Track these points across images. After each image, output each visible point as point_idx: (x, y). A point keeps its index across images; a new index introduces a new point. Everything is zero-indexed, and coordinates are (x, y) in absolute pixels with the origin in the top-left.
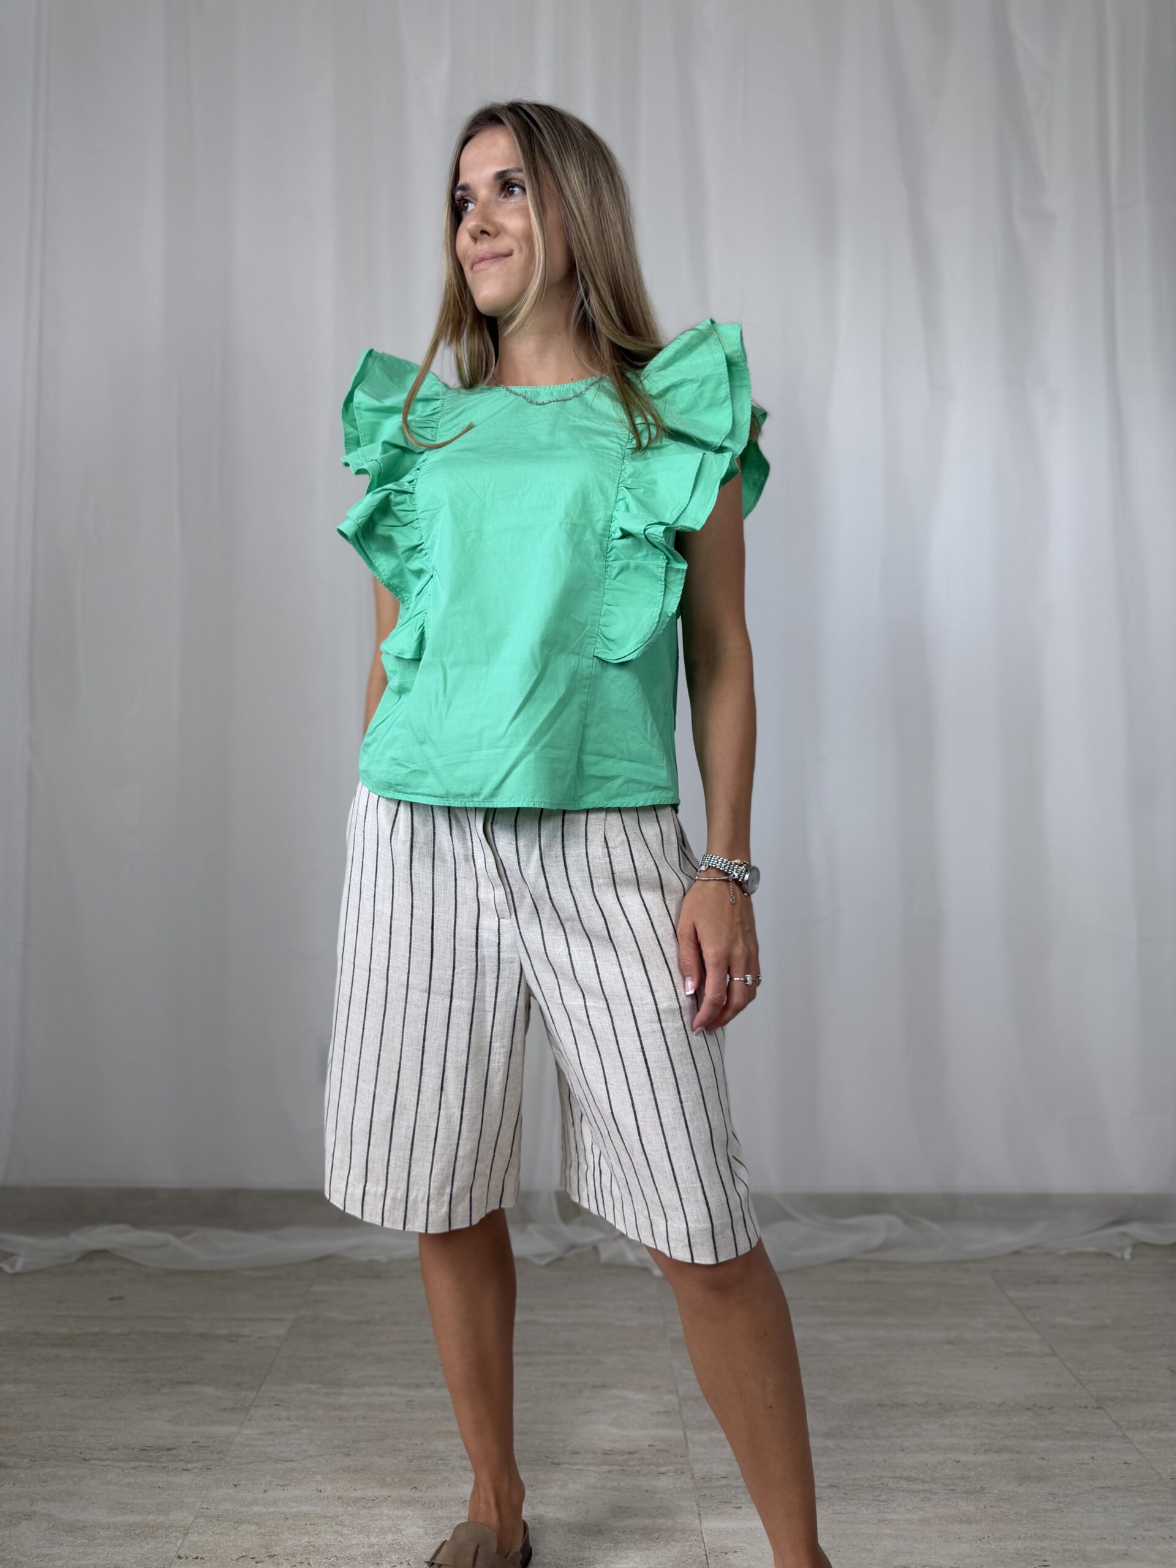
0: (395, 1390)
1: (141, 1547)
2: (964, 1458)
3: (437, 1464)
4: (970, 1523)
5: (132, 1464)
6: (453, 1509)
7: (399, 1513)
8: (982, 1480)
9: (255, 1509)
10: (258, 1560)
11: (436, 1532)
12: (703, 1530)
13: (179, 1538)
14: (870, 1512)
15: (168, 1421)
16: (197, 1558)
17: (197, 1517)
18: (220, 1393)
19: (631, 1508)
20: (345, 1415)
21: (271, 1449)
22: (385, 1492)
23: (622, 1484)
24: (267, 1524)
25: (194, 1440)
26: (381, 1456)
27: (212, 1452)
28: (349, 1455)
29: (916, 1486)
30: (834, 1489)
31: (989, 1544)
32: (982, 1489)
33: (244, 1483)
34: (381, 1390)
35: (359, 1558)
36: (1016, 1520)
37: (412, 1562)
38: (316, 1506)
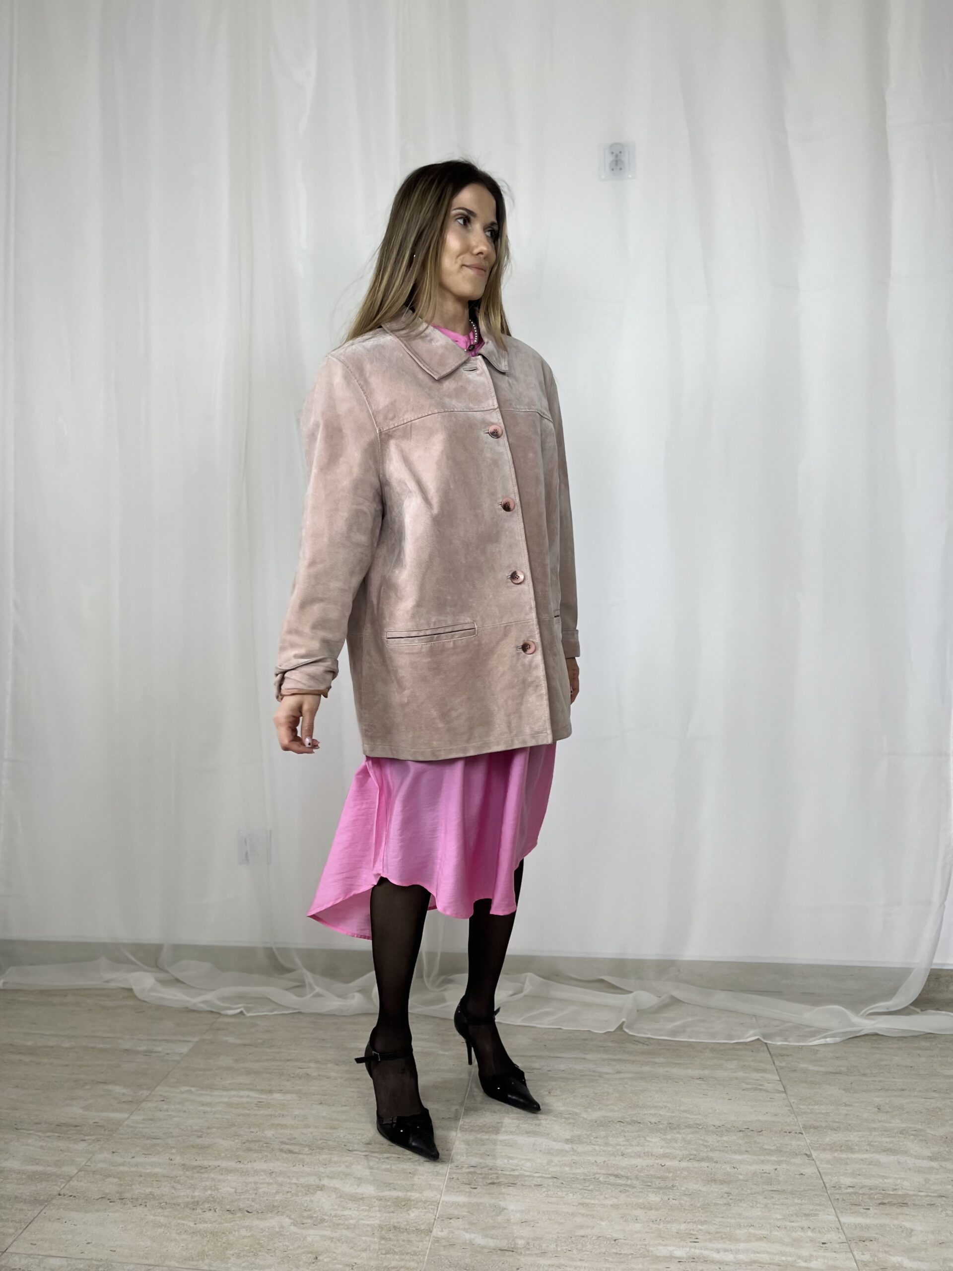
0: (252, 1094)
1: (36, 1186)
2: (668, 1163)
3: (263, 1147)
4: (651, 1209)
5: (48, 1134)
6: (261, 1177)
7: (222, 1177)
8: (677, 1180)
9: (122, 1168)
10: (112, 1200)
11: (243, 1191)
12: (441, 1202)
13: (62, 1182)
14: (575, 1197)
15: (81, 1108)
16: (71, 1196)
17: (80, 1171)
18: (124, 1091)
19: (393, 1183)
20: (209, 1109)
21: (146, 1130)
22: (217, 1163)
23: (393, 1167)
24: (126, 1179)
25: (94, 1121)
26: (223, 1139)
27: (105, 1130)
28: (201, 1137)
29: (620, 1182)
30: (555, 1179)
31: (658, 1225)
32: (673, 1186)
33: (120, 1151)
34: (242, 1093)
35: (182, 1205)
36: (689, 1210)
37: (218, 1210)
38: (165, 1169)
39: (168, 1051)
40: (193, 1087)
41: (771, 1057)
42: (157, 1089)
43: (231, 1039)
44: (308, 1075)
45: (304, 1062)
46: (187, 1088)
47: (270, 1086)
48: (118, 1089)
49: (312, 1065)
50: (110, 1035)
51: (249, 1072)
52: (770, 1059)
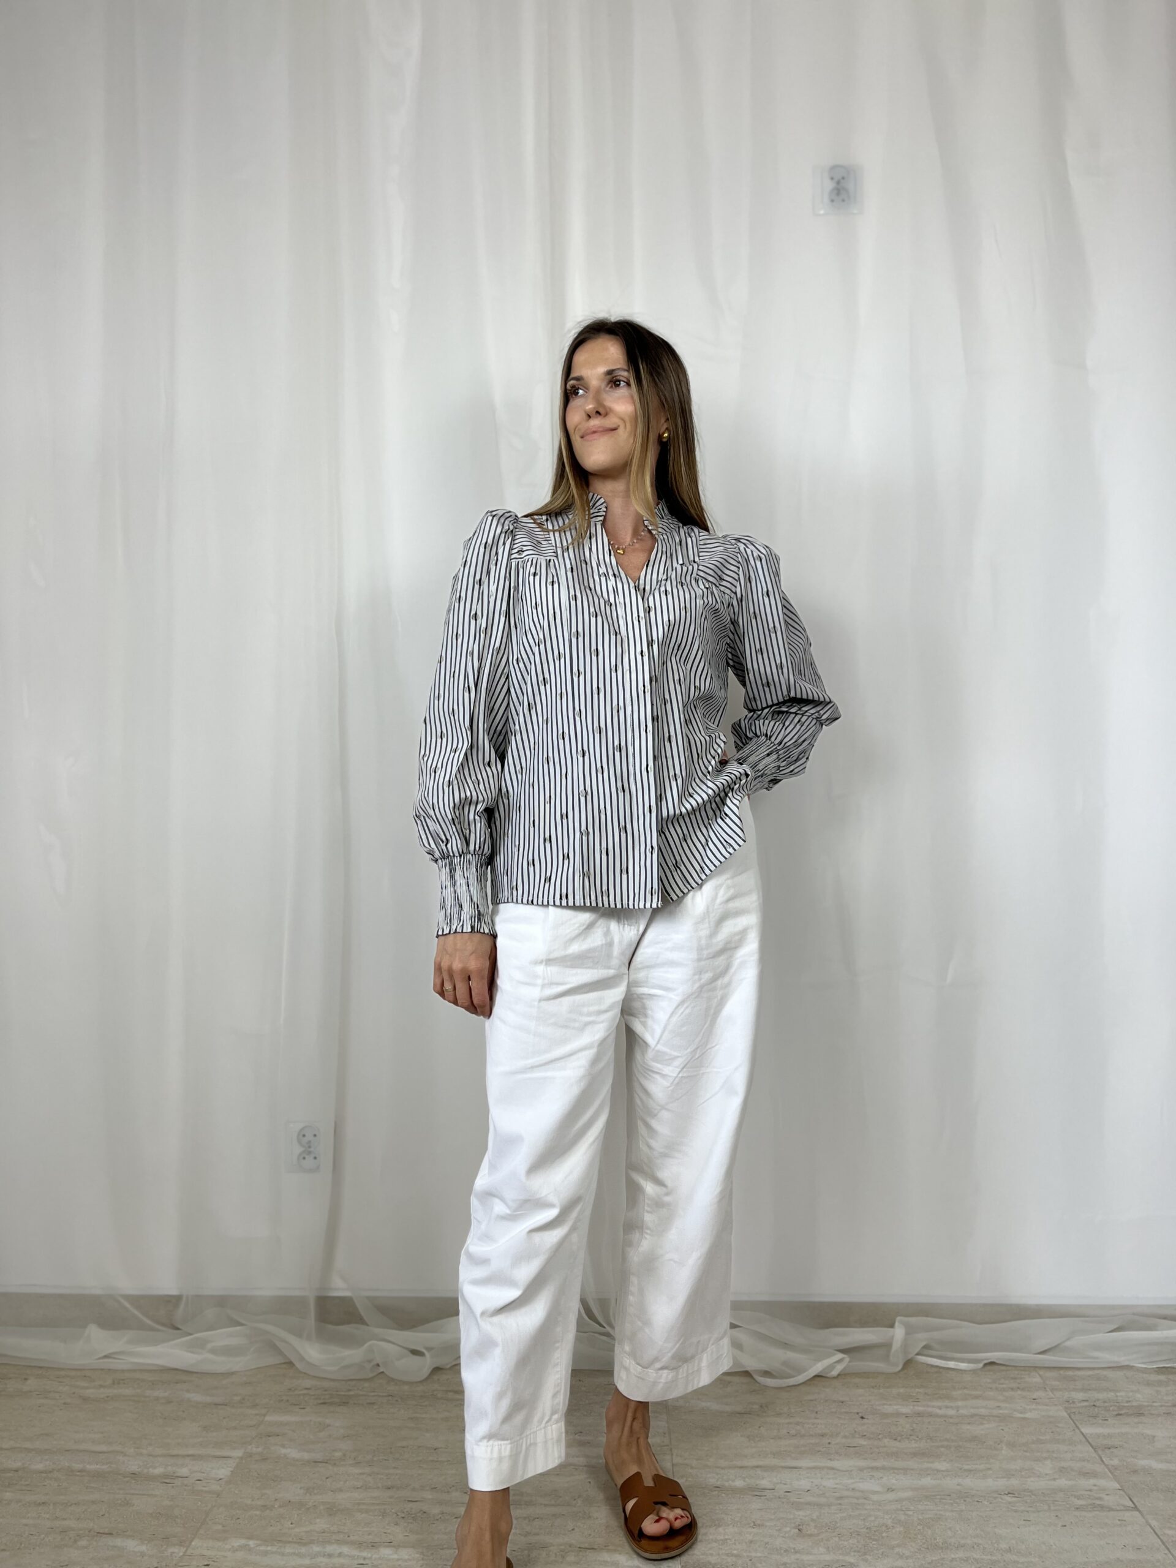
39: (199, 1476)
40: (250, 1538)
41: (1095, 1451)
42: (193, 1543)
43: (293, 1453)
44: (425, 1512)
45: (414, 1489)
46: (243, 1542)
47: (369, 1534)
48: (132, 1545)
49: (428, 1495)
50: (103, 1448)
51: (332, 1510)
52: (1094, 1455)
